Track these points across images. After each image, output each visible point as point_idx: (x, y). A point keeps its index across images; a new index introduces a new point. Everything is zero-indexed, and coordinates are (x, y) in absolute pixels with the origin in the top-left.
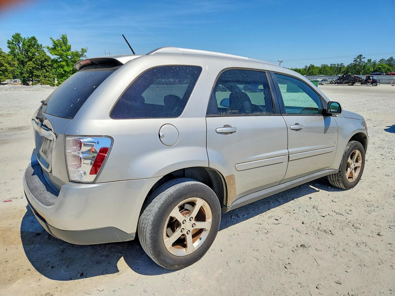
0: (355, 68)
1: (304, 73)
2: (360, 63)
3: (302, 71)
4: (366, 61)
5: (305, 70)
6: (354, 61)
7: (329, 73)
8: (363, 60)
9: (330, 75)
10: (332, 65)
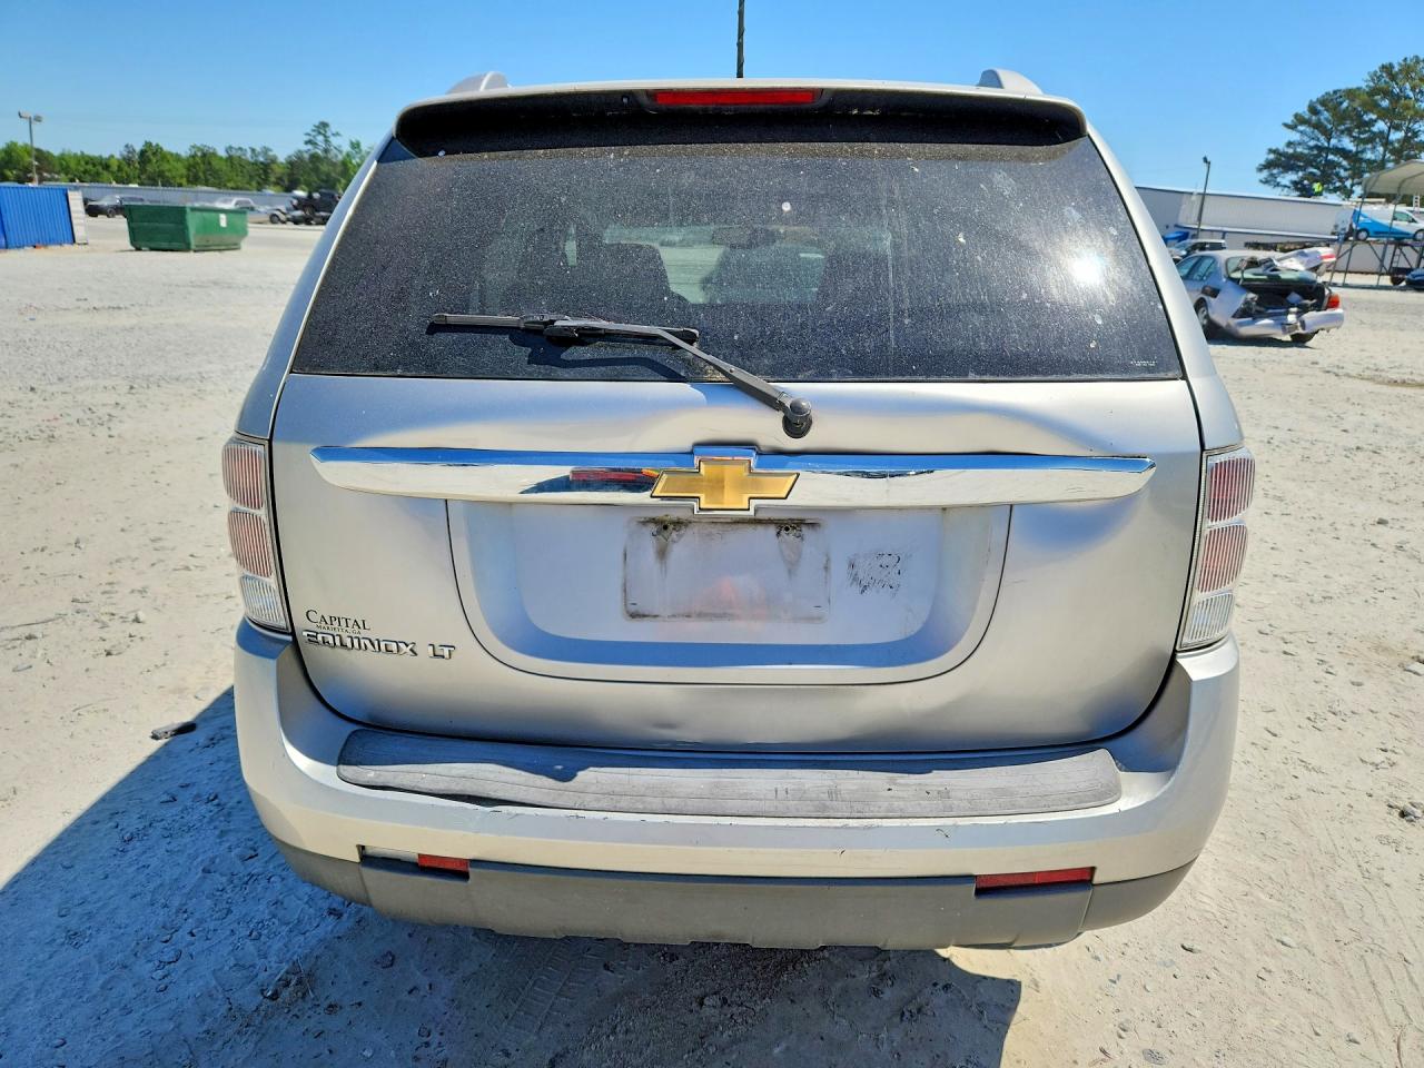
0: (316, 170)
1: (128, 176)
2: (326, 151)
3: (115, 168)
4: (346, 148)
5: (128, 161)
6: (306, 143)
7: (229, 181)
8: (334, 141)
9: (232, 188)
10: (233, 153)
